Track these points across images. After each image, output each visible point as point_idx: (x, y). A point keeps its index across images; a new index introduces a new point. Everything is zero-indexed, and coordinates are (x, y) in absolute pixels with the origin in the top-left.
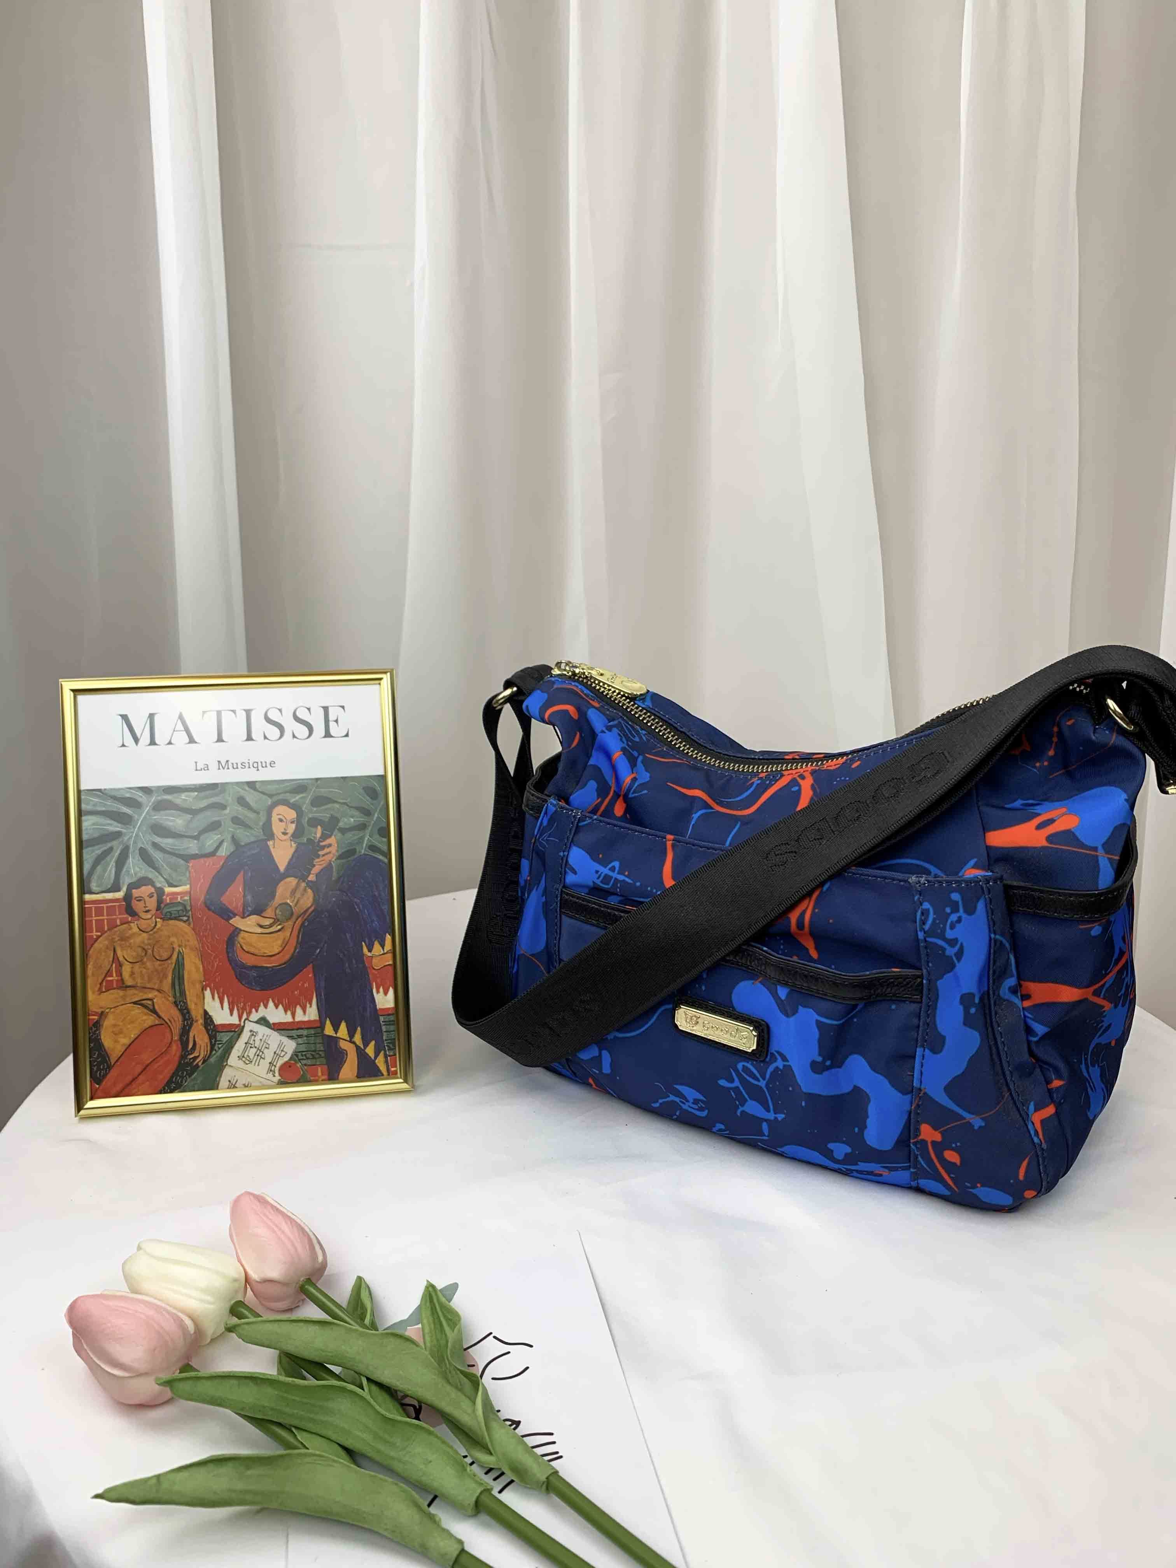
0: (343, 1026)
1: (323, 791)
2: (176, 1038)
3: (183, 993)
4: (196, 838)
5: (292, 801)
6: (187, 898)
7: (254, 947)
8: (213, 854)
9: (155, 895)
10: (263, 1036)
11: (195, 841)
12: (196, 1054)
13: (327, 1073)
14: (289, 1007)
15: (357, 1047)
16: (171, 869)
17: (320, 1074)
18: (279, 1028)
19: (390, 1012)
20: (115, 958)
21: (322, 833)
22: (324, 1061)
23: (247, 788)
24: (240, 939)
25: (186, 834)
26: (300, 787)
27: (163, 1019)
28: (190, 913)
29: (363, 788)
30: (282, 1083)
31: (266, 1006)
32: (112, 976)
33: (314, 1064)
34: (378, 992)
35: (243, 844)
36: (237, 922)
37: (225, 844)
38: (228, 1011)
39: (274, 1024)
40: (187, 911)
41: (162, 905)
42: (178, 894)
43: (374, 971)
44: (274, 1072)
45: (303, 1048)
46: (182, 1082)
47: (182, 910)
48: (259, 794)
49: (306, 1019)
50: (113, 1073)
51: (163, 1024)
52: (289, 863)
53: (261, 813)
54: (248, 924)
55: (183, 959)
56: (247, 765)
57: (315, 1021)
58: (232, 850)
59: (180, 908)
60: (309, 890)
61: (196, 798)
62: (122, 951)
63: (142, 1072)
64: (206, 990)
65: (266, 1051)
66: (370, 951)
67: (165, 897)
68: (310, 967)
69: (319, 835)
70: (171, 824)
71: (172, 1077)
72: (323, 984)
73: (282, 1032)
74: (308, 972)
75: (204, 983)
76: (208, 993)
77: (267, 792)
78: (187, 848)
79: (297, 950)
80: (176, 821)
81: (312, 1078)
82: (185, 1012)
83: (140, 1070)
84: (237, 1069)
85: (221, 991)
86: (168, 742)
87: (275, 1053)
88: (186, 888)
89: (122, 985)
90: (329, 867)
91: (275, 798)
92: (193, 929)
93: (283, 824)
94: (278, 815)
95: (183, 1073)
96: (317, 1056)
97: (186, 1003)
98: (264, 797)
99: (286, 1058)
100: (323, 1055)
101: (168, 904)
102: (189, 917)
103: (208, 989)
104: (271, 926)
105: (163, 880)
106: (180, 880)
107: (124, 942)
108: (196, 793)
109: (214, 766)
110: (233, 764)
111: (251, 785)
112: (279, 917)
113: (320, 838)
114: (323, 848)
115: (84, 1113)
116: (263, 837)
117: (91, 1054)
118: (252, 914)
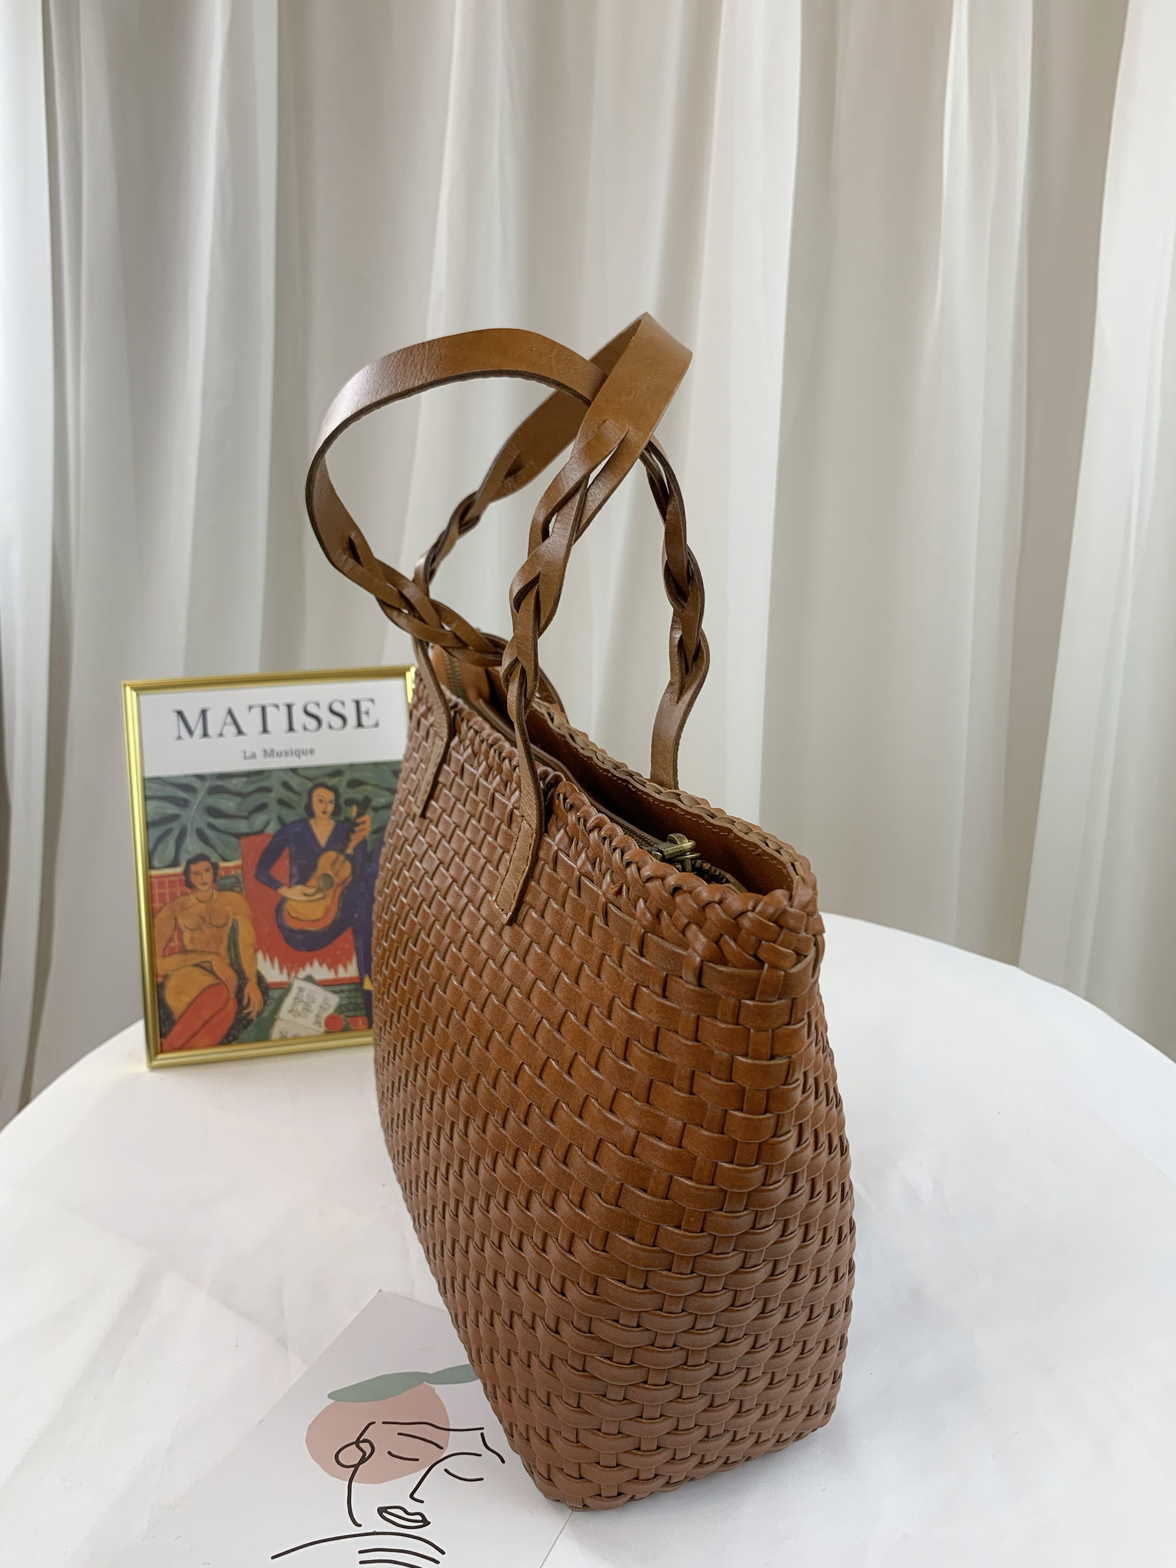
1: (357, 775)
2: (233, 995)
3: (237, 956)
4: (246, 818)
5: (330, 784)
6: (239, 871)
8: (261, 832)
9: (211, 870)
10: (310, 991)
11: (246, 821)
12: (250, 1009)
13: (367, 1023)
14: (332, 966)
16: (225, 846)
17: (358, 1025)
18: (324, 984)
20: (177, 927)
21: (358, 812)
22: (364, 1012)
23: (290, 773)
24: (288, 907)
25: (238, 815)
26: (337, 772)
27: (221, 980)
28: (243, 885)
29: (392, 772)
30: (328, 1033)
32: (174, 942)
33: (355, 1015)
35: (287, 823)
36: (284, 891)
37: (272, 823)
38: (279, 970)
39: (319, 981)
40: (240, 883)
41: (218, 878)
42: (231, 868)
44: (320, 1023)
45: (345, 1002)
46: (238, 1035)
47: (236, 883)
48: (301, 778)
49: (347, 975)
50: (176, 1029)
51: (220, 984)
52: (329, 839)
54: (294, 894)
55: (237, 925)
56: (290, 753)
58: (278, 829)
59: (233, 880)
60: (348, 862)
61: (245, 783)
62: (183, 918)
63: (203, 1026)
64: (258, 952)
67: (219, 871)
68: (350, 930)
69: (354, 813)
70: (224, 806)
71: (230, 1031)
72: (361, 945)
73: (327, 988)
74: (348, 935)
75: (256, 947)
77: (307, 776)
78: (239, 827)
79: (339, 915)
80: (228, 804)
81: (353, 1028)
82: (240, 973)
83: (202, 1023)
84: (287, 1021)
85: (272, 953)
86: (218, 733)
87: (321, 1007)
88: (238, 862)
89: (184, 951)
90: (365, 841)
91: (315, 782)
92: (245, 899)
93: (323, 804)
94: (319, 796)
95: (238, 1028)
97: (240, 964)
99: (331, 1011)
100: (362, 1006)
104: (314, 894)
106: (234, 856)
107: (183, 912)
108: (245, 779)
109: (259, 755)
110: (277, 753)
111: (294, 771)
113: (356, 816)
114: (357, 825)
115: (155, 1063)
116: (304, 815)
117: (159, 1011)
118: (298, 883)
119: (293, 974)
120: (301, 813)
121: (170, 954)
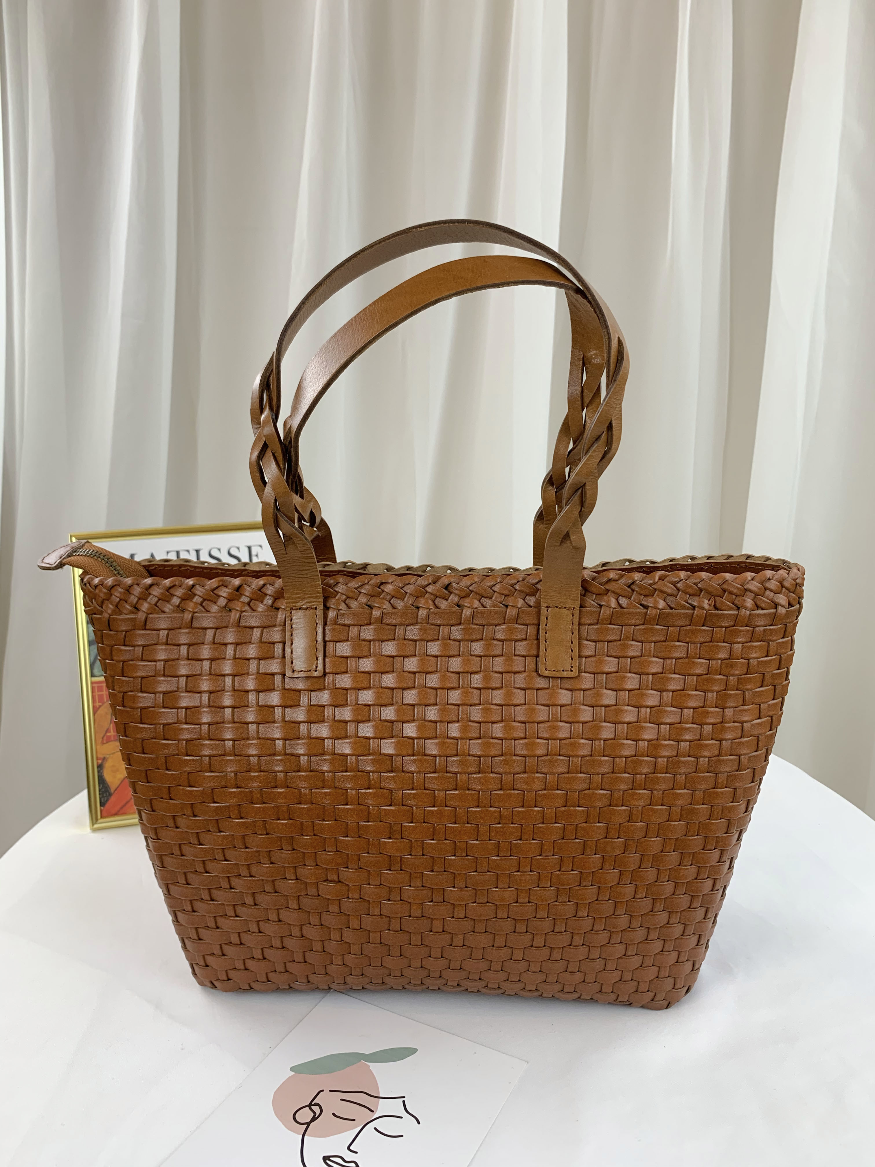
20: (112, 721)
32: (110, 732)
50: (113, 799)
115: (96, 826)
117: (99, 786)
121: (107, 742)
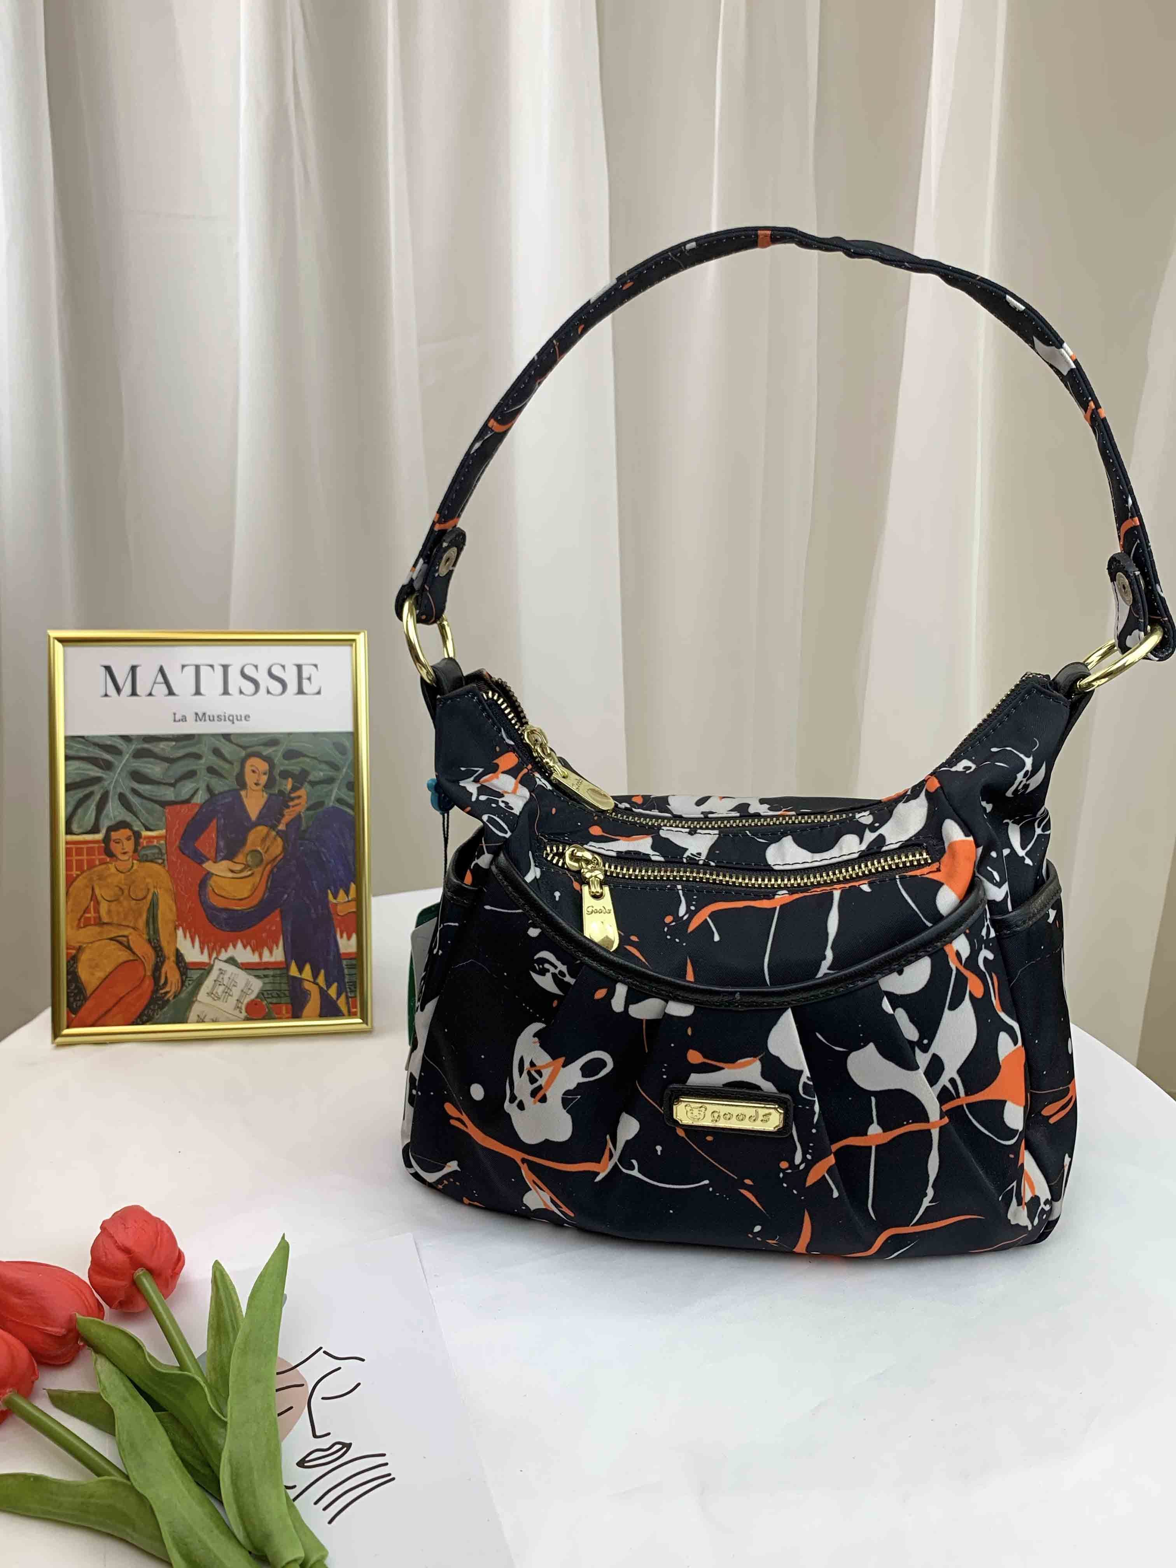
0: (308, 968)
1: (295, 746)
2: (149, 973)
3: (156, 931)
4: (173, 785)
5: (264, 753)
6: (163, 842)
7: (225, 890)
8: (187, 801)
9: (133, 838)
10: (232, 973)
11: (172, 789)
12: (167, 989)
13: (291, 1012)
14: (257, 948)
15: (321, 988)
16: (149, 814)
17: (284, 1012)
18: (247, 967)
19: (353, 956)
20: (93, 897)
21: (293, 785)
22: (288, 1000)
23: (223, 740)
24: (212, 882)
25: (164, 781)
26: (272, 740)
27: (138, 956)
28: (165, 857)
29: (334, 744)
30: (247, 1019)
31: (235, 947)
32: (90, 913)
33: (279, 1002)
34: (342, 937)
35: (217, 792)
36: (208, 866)
37: (200, 792)
38: (199, 949)
39: (242, 964)
40: (162, 854)
41: (139, 848)
42: (154, 837)
43: (339, 918)
44: (241, 1008)
45: (269, 987)
46: (153, 1014)
47: (158, 854)
48: (235, 746)
49: (272, 960)
50: (89, 1004)
51: (136, 960)
52: (260, 813)
53: (235, 764)
54: (220, 869)
55: (158, 899)
56: (223, 718)
57: (281, 963)
58: (207, 798)
59: (156, 851)
60: (279, 839)
61: (173, 748)
62: (100, 888)
63: (117, 1003)
64: (178, 929)
65: (234, 989)
66: (335, 897)
67: (141, 840)
68: (277, 911)
69: (289, 787)
70: (149, 771)
71: (144, 1010)
72: (289, 928)
73: (250, 971)
74: (276, 917)
75: (177, 923)
76: (180, 932)
77: (241, 744)
78: (165, 795)
79: (266, 896)
80: (154, 769)
81: (277, 1016)
82: (158, 949)
83: (115, 1001)
84: (207, 1005)
85: (193, 931)
86: (148, 692)
87: (242, 991)
88: (163, 832)
89: (99, 923)
90: (299, 817)
91: (249, 750)
92: (168, 871)
93: (256, 775)
94: (252, 766)
95: (154, 1007)
96: (282, 995)
97: (158, 941)
98: (238, 749)
99: (253, 996)
100: (288, 995)
101: (144, 847)
102: (164, 860)
103: (181, 929)
104: (241, 871)
105: (140, 823)
106: (157, 825)
107: (101, 882)
108: (174, 743)
109: (191, 718)
110: (209, 716)
111: (227, 737)
112: (250, 863)
113: (292, 789)
114: (293, 799)
115: (59, 1039)
116: (236, 787)
117: (69, 986)
118: (224, 859)
119: (214, 955)
120: (231, 783)
121: (84, 927)
